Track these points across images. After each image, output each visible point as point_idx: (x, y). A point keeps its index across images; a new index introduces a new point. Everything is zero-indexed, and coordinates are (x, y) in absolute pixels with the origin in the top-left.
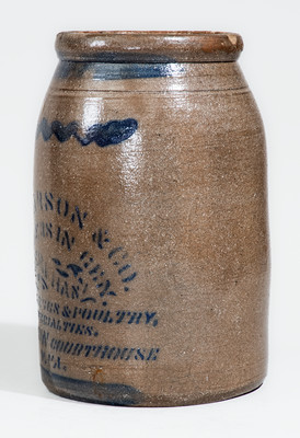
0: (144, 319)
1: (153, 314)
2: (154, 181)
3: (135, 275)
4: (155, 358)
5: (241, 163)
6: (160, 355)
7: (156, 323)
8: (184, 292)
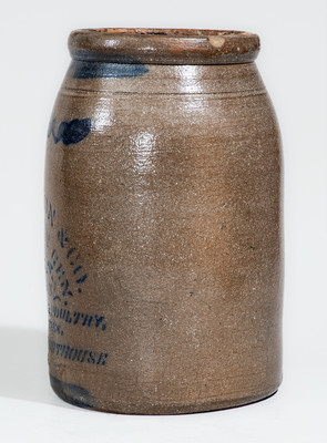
0: (94, 322)
1: (102, 318)
2: (103, 183)
3: (85, 277)
4: (103, 363)
5: (202, 171)
6: (108, 360)
7: (104, 328)
8: (129, 299)
